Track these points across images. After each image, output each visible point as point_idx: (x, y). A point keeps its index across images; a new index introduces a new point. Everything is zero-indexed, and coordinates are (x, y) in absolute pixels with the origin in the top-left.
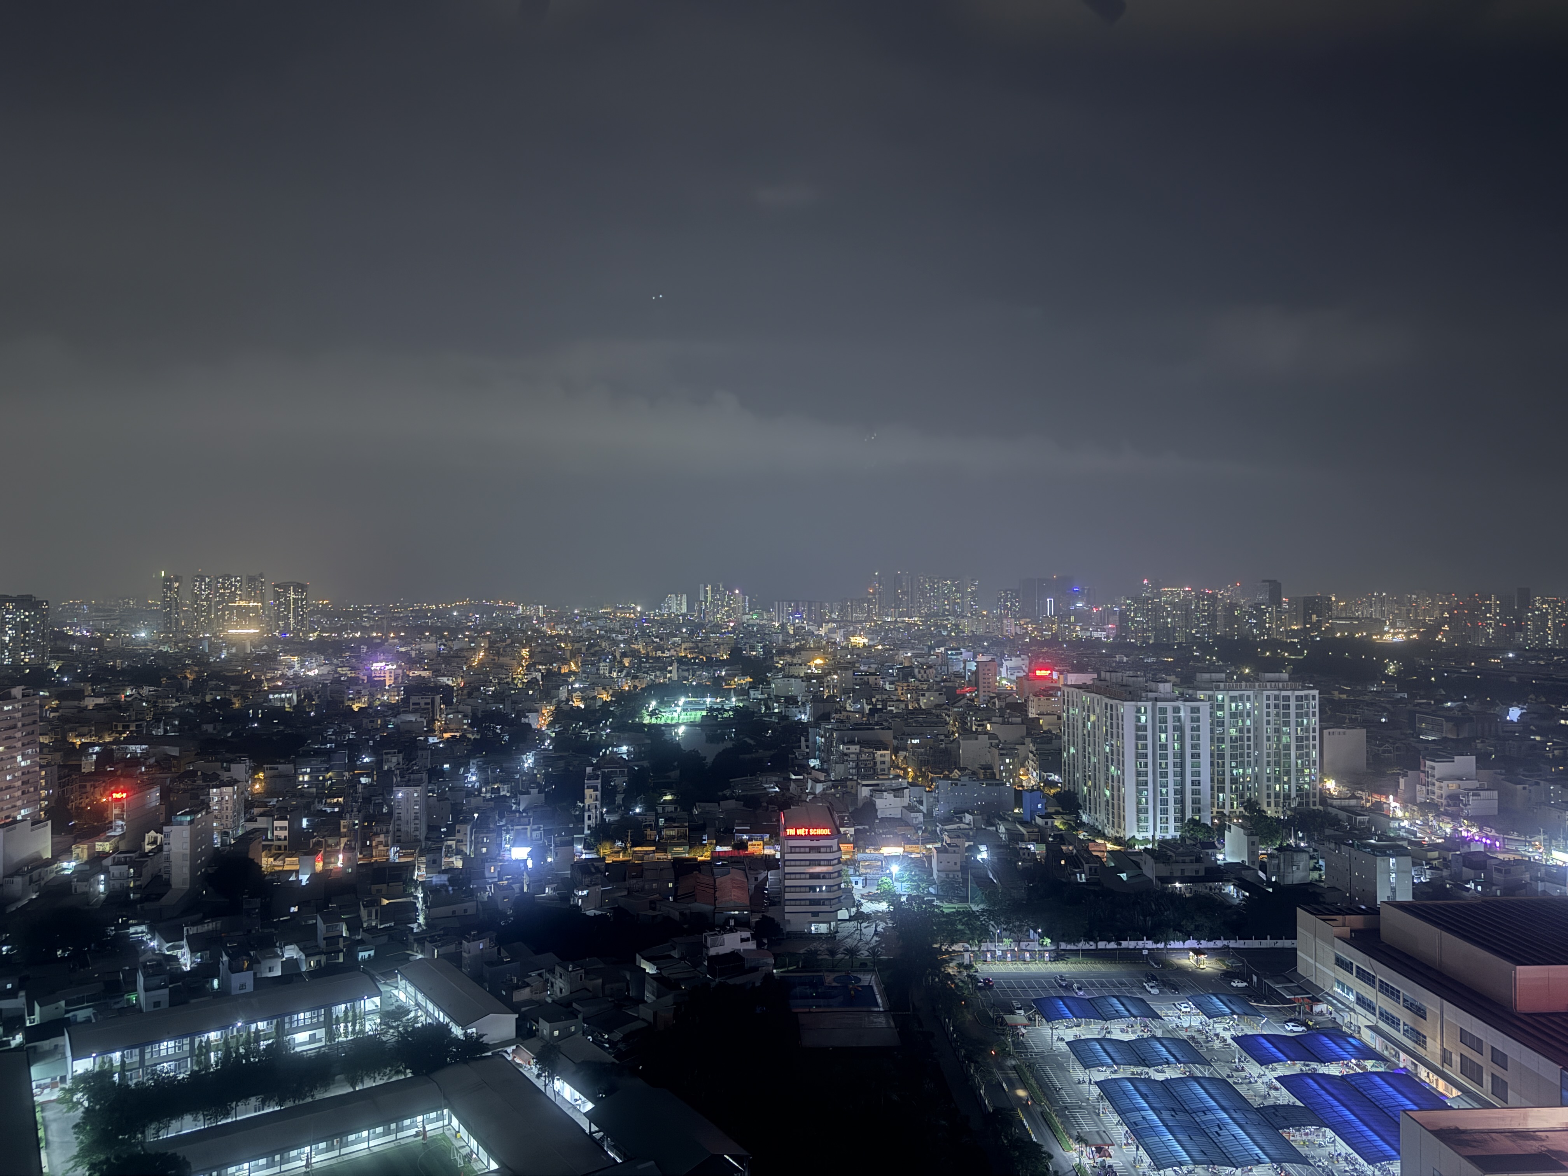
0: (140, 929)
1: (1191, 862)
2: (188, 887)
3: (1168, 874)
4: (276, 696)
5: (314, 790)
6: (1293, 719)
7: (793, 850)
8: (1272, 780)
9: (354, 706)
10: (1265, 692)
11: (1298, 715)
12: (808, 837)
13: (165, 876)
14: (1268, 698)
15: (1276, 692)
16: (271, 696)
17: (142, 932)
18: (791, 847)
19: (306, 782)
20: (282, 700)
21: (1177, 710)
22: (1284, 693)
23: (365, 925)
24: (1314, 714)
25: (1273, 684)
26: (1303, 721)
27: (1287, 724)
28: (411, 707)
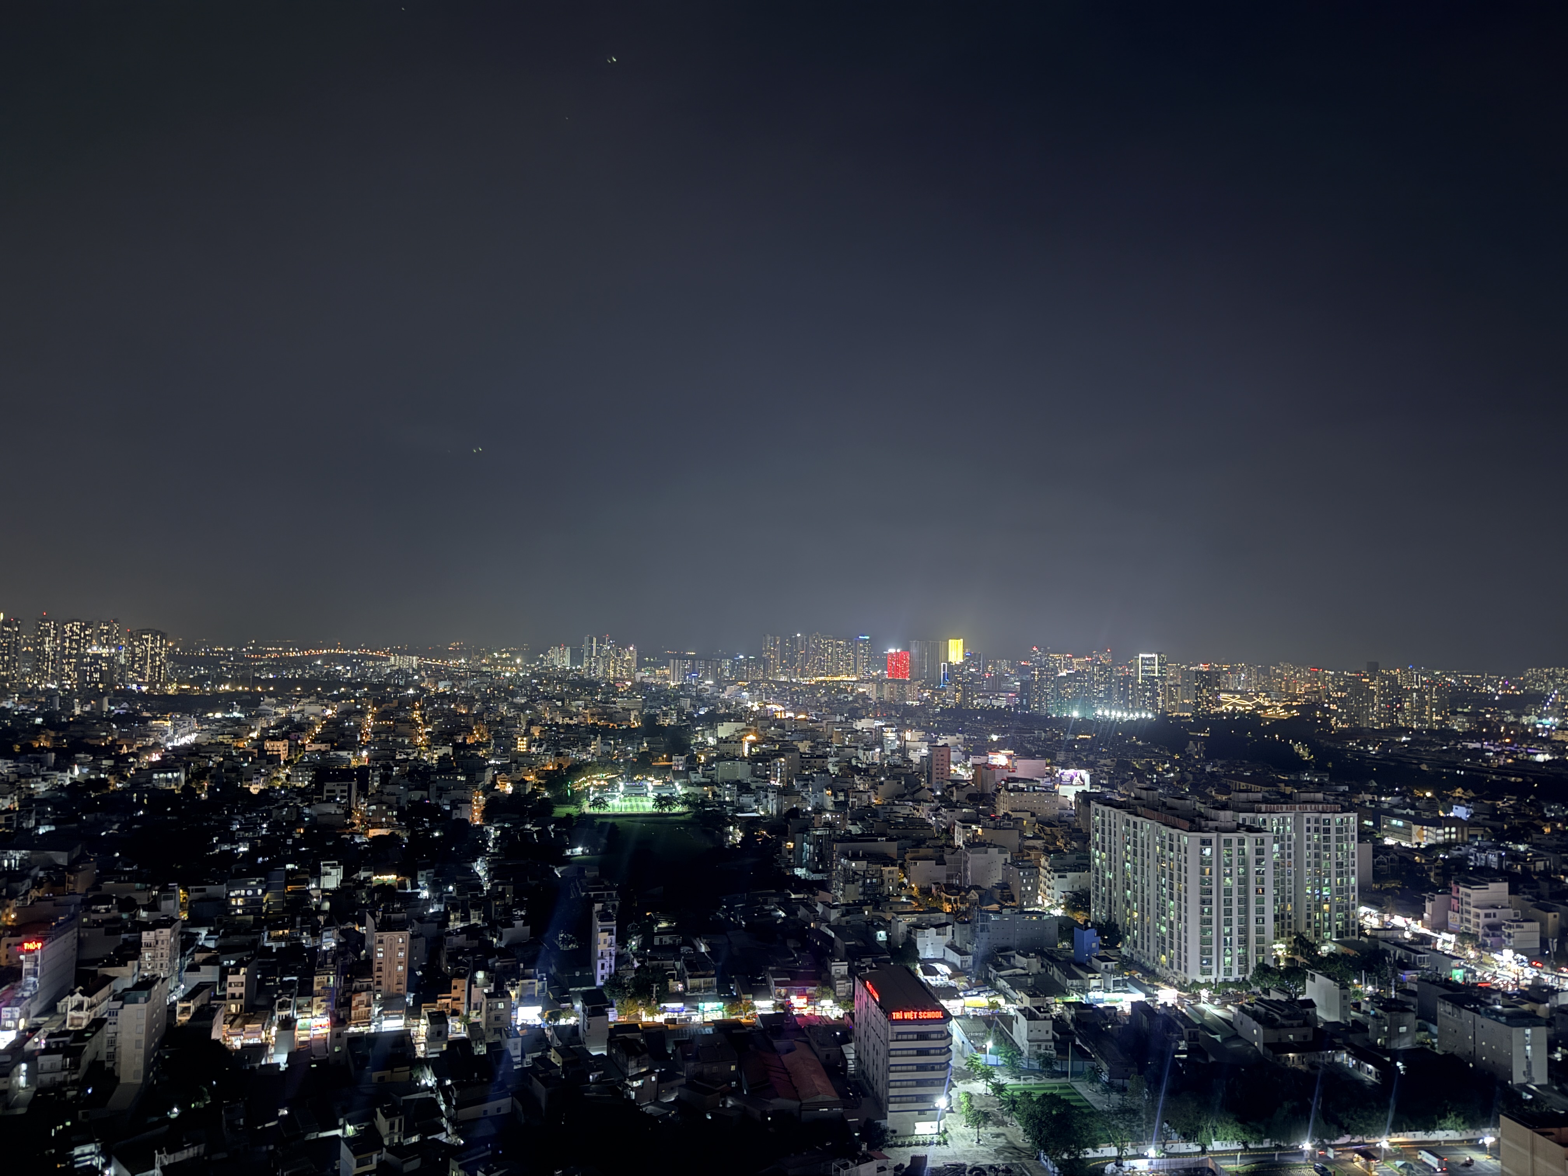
0: (88, 1149)
1: (1299, 1026)
2: (140, 1081)
3: (1277, 1041)
4: (162, 775)
5: (251, 917)
6: (1333, 843)
7: (900, 1037)
8: (1312, 907)
9: (252, 790)
10: (1305, 815)
11: (1338, 840)
12: (918, 1021)
13: (108, 1065)
14: (1308, 821)
15: (1317, 815)
16: (155, 776)
17: (91, 1153)
18: (899, 1033)
19: (240, 907)
20: (168, 780)
21: (1241, 842)
22: (1324, 816)
23: (386, 1142)
24: (1353, 839)
25: (1313, 806)
26: (1342, 846)
27: (1327, 848)
28: (325, 794)
